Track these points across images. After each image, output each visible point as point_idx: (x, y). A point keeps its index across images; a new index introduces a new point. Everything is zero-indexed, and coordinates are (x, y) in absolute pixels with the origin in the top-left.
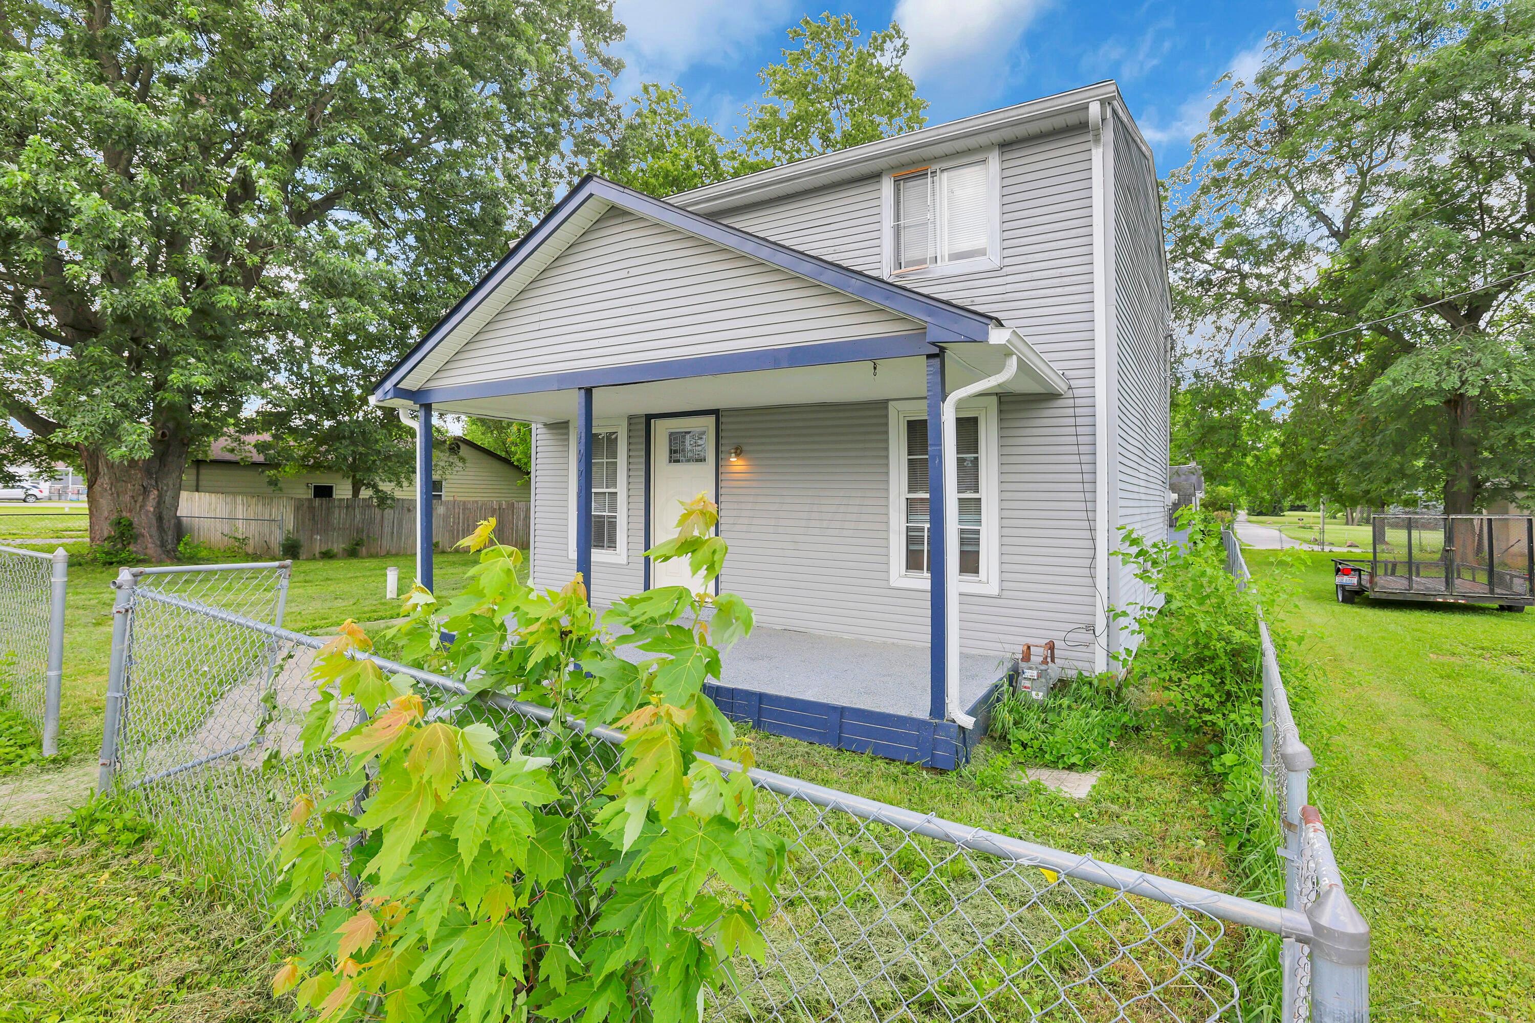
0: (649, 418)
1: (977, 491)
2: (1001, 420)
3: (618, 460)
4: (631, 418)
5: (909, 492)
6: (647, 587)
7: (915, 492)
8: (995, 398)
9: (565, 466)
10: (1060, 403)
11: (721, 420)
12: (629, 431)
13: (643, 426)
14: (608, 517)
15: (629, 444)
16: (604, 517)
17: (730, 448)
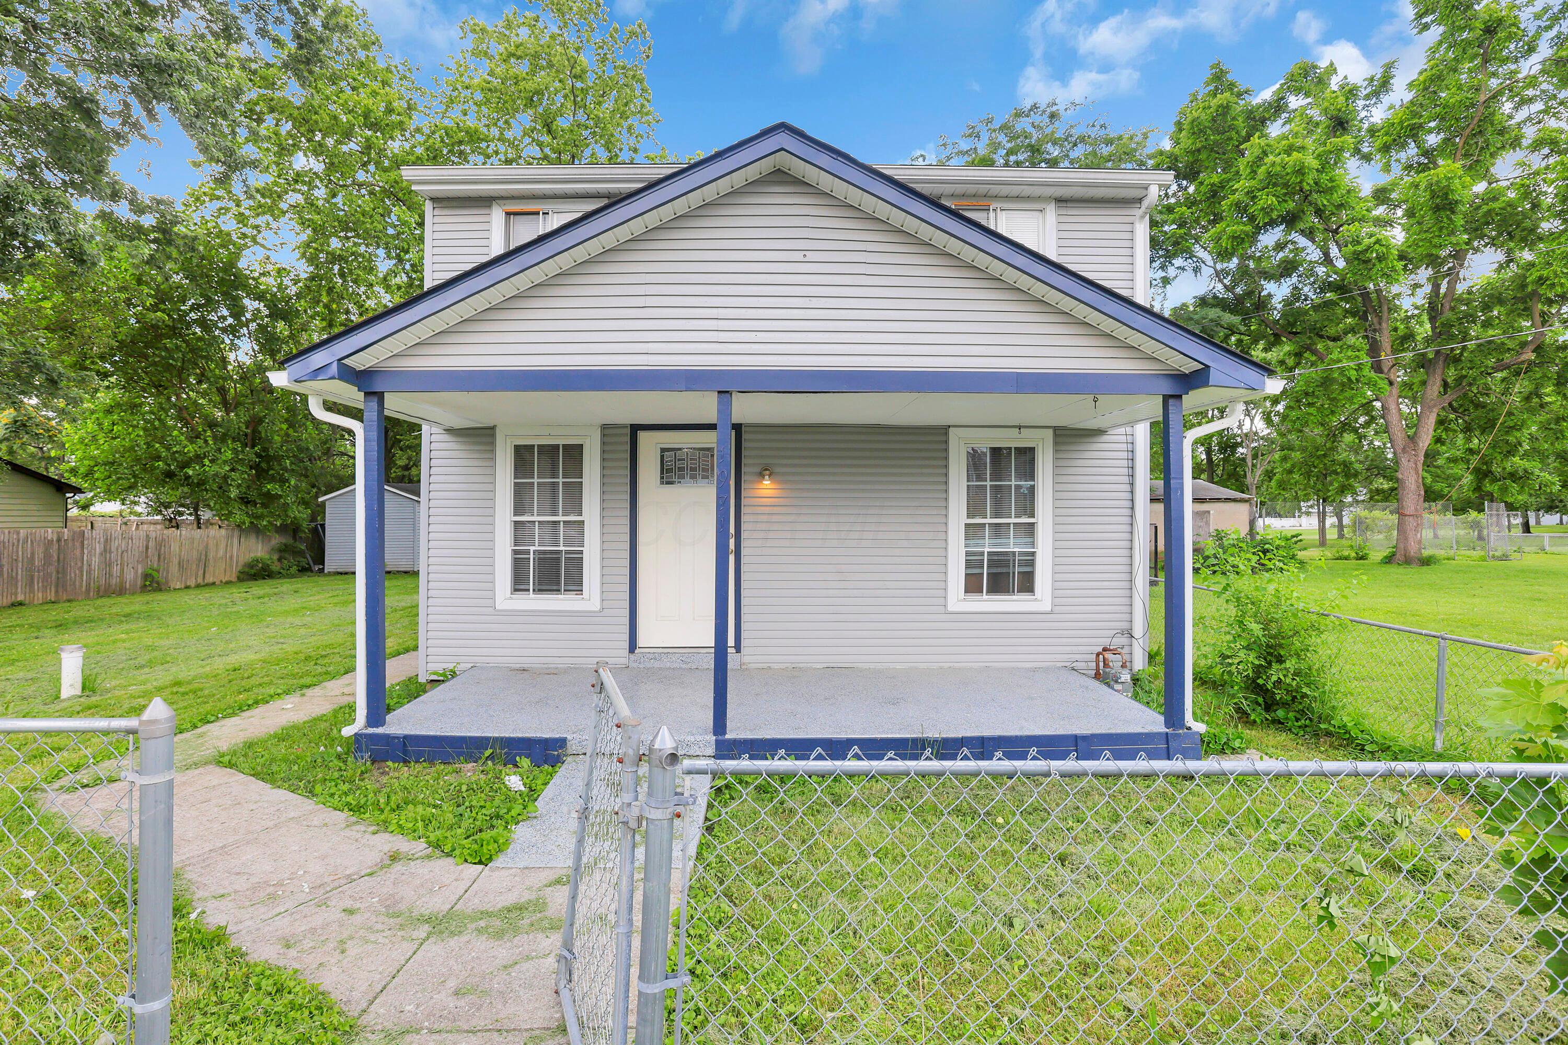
0: (635, 429)
1: (1032, 515)
2: (1056, 451)
3: (586, 480)
4: (605, 428)
5: (968, 517)
6: (633, 647)
7: (973, 517)
8: (1051, 431)
9: (490, 487)
10: (1105, 438)
11: (745, 436)
12: (603, 443)
13: (628, 439)
14: (567, 552)
15: (603, 460)
16: (559, 552)
17: (757, 469)
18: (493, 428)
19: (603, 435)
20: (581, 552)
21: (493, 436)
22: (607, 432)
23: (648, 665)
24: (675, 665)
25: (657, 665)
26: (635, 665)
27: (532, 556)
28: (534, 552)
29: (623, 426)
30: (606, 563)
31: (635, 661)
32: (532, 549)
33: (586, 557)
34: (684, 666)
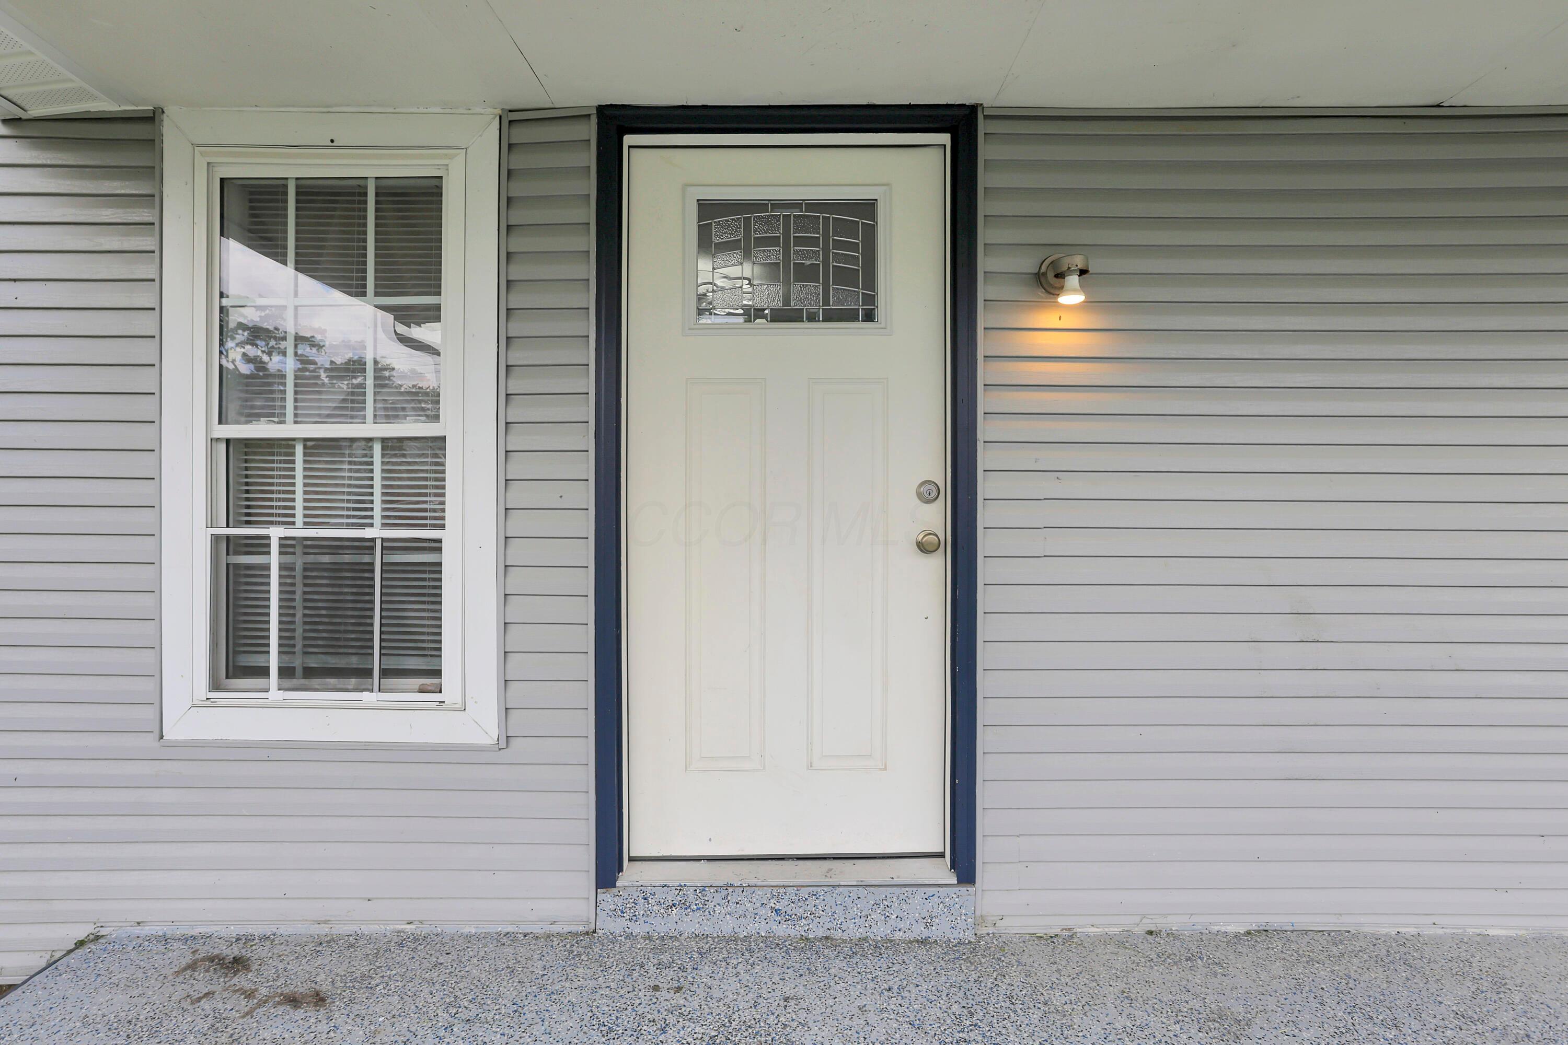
0: (617, 122)
3: (449, 301)
4: (515, 118)
6: (609, 859)
11: (986, 151)
12: (507, 174)
13: (589, 158)
14: (389, 546)
15: (507, 229)
16: (367, 546)
17: (1027, 264)
18: (152, 118)
19: (508, 147)
20: (436, 546)
21: (153, 144)
22: (521, 135)
23: (661, 926)
24: (752, 927)
25: (691, 924)
26: (617, 926)
27: (274, 559)
28: (287, 545)
29: (576, 117)
30: (517, 582)
31: (619, 912)
32: (276, 533)
33: (450, 559)
34: (782, 930)
